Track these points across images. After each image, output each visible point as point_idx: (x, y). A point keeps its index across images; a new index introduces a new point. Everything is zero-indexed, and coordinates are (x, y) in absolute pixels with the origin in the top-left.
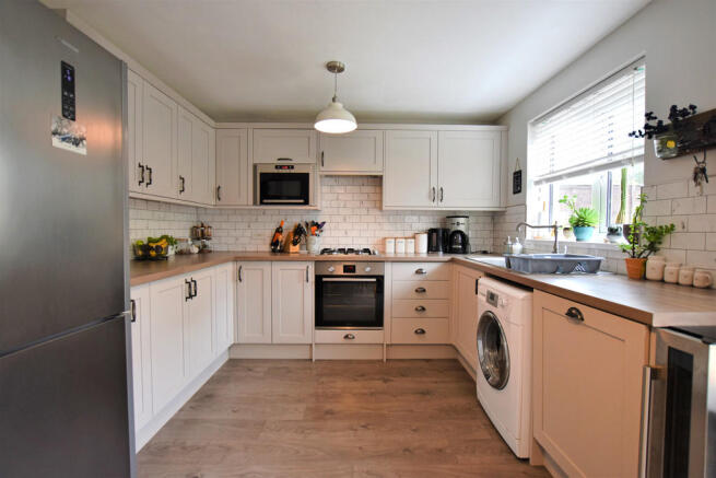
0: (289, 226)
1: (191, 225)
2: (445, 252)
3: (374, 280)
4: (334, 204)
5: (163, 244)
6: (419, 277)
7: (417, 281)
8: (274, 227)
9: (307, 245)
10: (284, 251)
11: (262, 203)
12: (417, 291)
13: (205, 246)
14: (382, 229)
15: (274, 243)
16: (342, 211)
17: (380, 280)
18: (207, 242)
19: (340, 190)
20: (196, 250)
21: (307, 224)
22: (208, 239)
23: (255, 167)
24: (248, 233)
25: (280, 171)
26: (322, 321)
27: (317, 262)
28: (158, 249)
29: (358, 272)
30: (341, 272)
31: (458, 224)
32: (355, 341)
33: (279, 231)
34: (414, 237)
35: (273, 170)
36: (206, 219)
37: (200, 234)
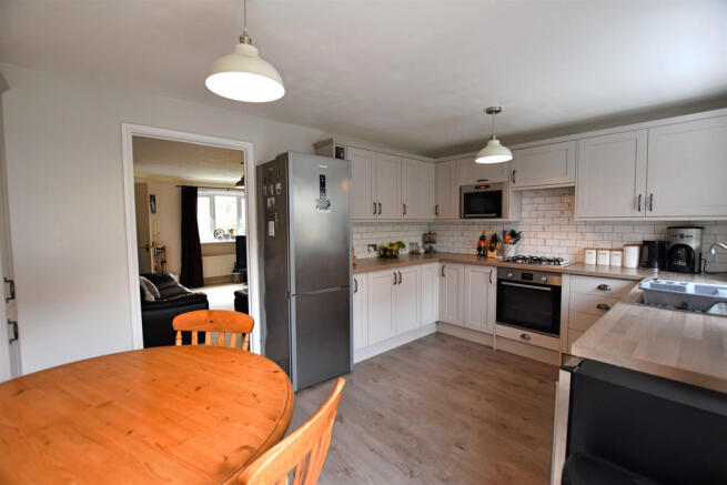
0: (488, 235)
1: (423, 232)
2: (662, 268)
3: (549, 289)
4: (534, 214)
5: (395, 248)
6: (601, 293)
7: (600, 296)
8: (480, 234)
9: (502, 252)
10: (485, 256)
11: (465, 218)
12: (599, 307)
13: (431, 248)
14: (583, 239)
15: (479, 249)
16: (541, 221)
17: (557, 290)
18: (434, 246)
19: (539, 200)
20: (422, 251)
21: (504, 233)
22: (434, 242)
23: (461, 188)
24: (461, 239)
25: (479, 190)
26: (502, 317)
27: (499, 268)
28: (391, 251)
29: (534, 281)
30: (520, 279)
31: (682, 236)
32: (531, 342)
33: (483, 238)
34: (622, 250)
35: (474, 190)
36: (434, 228)
37: (429, 239)
